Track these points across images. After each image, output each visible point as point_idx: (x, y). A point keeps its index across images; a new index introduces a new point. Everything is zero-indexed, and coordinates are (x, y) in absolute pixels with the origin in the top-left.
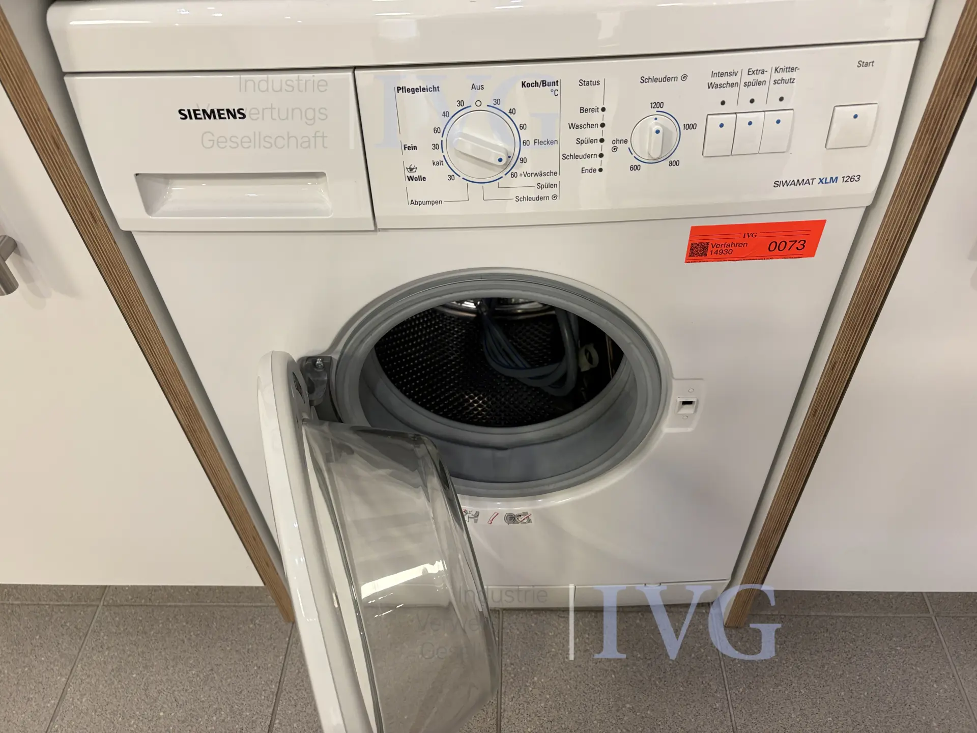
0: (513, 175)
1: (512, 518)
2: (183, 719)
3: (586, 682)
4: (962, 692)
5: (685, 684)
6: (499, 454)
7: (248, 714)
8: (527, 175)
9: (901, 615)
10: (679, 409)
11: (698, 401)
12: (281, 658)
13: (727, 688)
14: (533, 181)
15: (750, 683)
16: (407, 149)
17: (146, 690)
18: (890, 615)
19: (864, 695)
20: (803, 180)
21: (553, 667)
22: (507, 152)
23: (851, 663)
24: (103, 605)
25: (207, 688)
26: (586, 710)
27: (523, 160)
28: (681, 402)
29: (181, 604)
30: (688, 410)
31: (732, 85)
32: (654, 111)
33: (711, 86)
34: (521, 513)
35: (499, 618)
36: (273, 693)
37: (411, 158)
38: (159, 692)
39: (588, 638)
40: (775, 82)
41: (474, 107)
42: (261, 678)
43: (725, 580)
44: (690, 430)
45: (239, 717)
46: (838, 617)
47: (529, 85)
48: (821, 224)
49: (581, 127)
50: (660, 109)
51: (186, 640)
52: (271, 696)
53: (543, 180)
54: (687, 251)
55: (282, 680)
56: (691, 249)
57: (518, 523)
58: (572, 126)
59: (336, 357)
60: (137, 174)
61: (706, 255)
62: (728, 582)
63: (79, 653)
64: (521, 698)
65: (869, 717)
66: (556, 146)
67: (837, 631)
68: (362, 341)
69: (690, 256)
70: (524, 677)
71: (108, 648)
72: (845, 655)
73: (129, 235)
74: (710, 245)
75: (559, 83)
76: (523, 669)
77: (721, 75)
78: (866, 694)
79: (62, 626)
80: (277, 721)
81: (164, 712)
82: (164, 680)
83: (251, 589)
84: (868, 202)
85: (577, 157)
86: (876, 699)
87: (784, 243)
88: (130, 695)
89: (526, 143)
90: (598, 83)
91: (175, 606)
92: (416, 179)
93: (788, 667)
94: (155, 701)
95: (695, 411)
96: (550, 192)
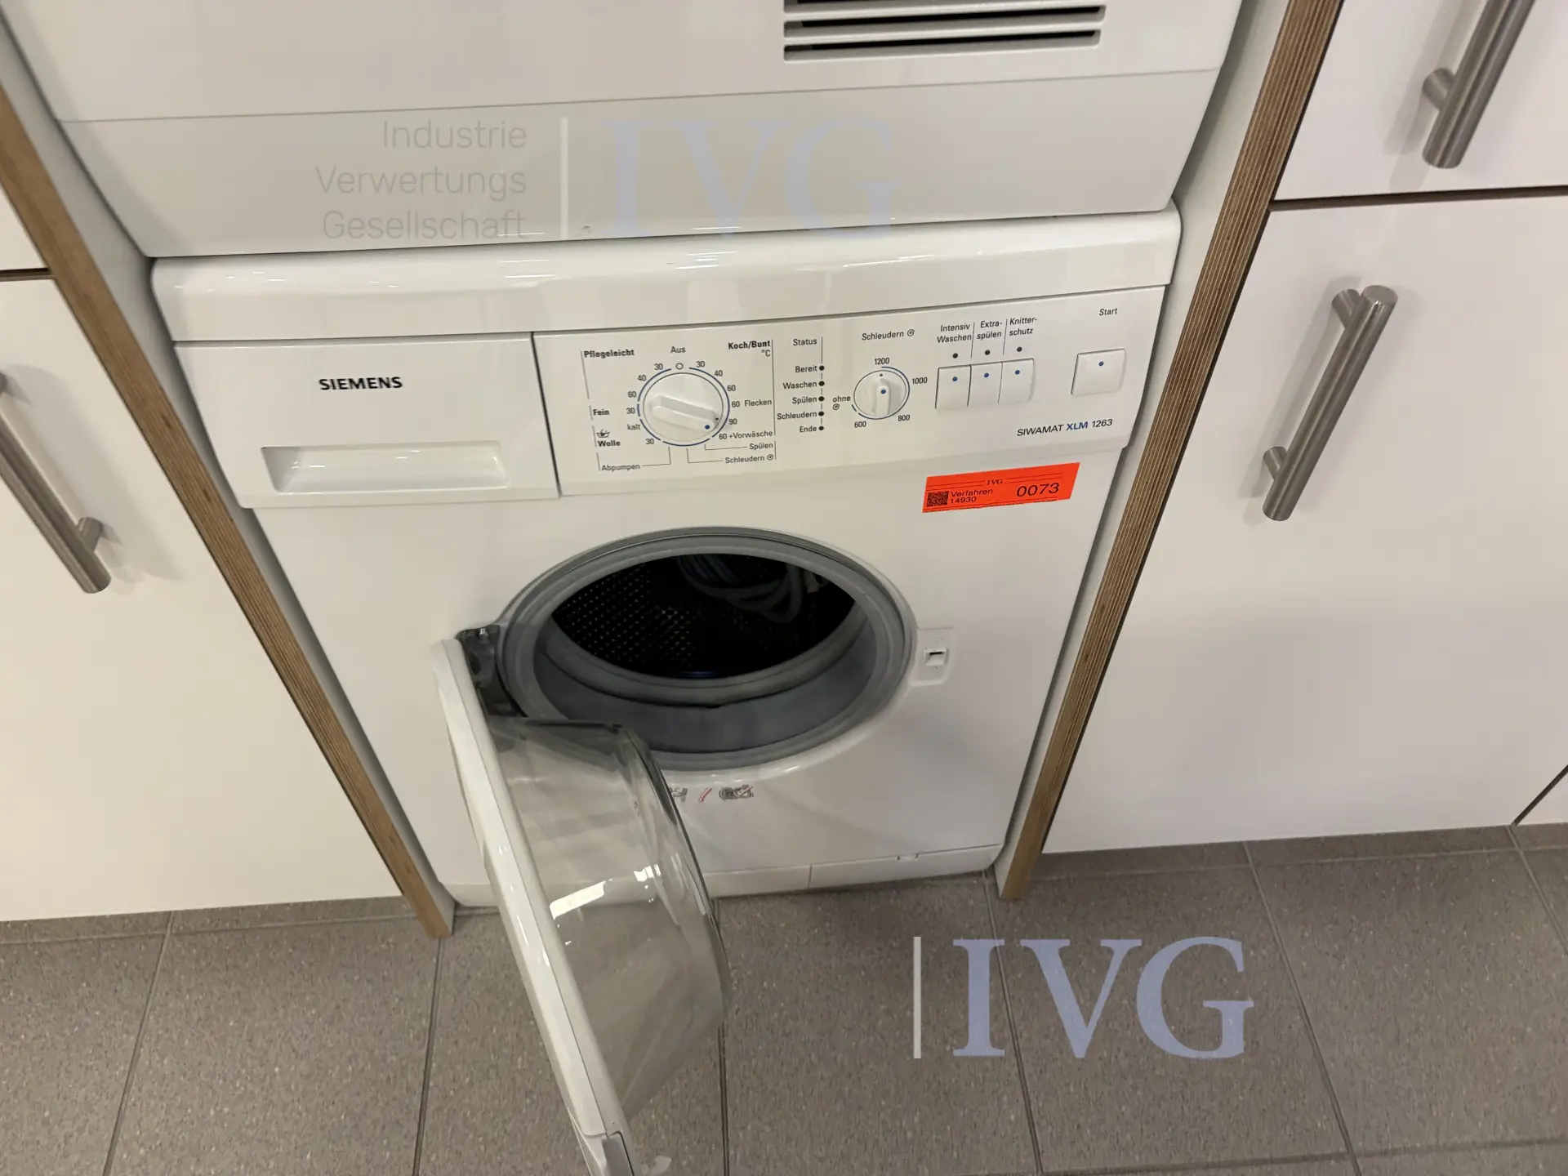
0: (723, 437)
1: (728, 794)
2: (306, 1073)
4: (1283, 955)
5: (952, 974)
6: (709, 713)
7: (394, 1059)
8: (737, 436)
9: (1214, 868)
10: (928, 659)
11: (948, 651)
12: (430, 984)
14: (747, 441)
15: (1031, 966)
16: (597, 414)
17: (250, 1041)
18: (1201, 869)
20: (1050, 427)
22: (714, 414)
24: (171, 934)
25: (334, 1031)
27: (733, 422)
28: (928, 653)
30: (937, 661)
31: (964, 338)
32: (879, 367)
33: (941, 339)
34: (738, 786)
36: (424, 1029)
37: (601, 423)
38: (270, 1041)
40: (1011, 333)
41: (675, 370)
42: (405, 1012)
43: (998, 845)
44: (939, 682)
46: (1137, 876)
47: (736, 346)
48: (1073, 468)
49: (798, 386)
50: (885, 365)
51: (296, 972)
52: (423, 1033)
53: (757, 441)
54: (925, 501)
55: (434, 1013)
56: (928, 499)
57: (737, 798)
58: (786, 386)
59: (504, 625)
60: (264, 448)
61: (946, 504)
62: (1001, 846)
63: (148, 1000)
66: (770, 406)
67: (1138, 894)
69: (928, 506)
71: (189, 991)
73: (250, 514)
74: (950, 495)
75: (770, 344)
76: (748, 973)
77: (952, 328)
81: (280, 1067)
82: (275, 1026)
84: (1125, 445)
85: (794, 416)
87: (1034, 488)
89: (736, 404)
90: (815, 342)
92: (609, 444)
94: (266, 1054)
95: (946, 661)
96: (765, 452)
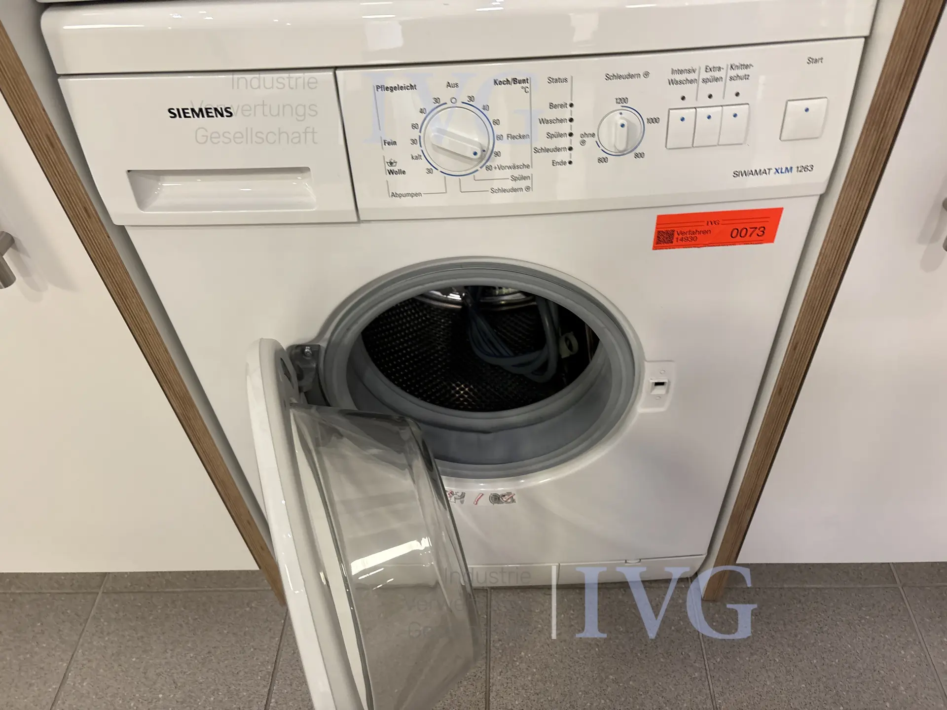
0: (488, 168)
1: (496, 498)
2: (181, 700)
3: (571, 656)
4: (928, 656)
5: (665, 655)
6: (483, 437)
7: (245, 694)
8: (501, 168)
9: (869, 586)
10: (652, 389)
11: (669, 382)
12: (277, 639)
13: (706, 659)
14: (508, 173)
15: (727, 653)
16: (387, 144)
17: (145, 673)
18: (859, 586)
19: (836, 663)
20: (760, 170)
21: (539, 642)
22: (481, 146)
23: (822, 632)
24: (103, 593)
25: (205, 670)
26: (571, 682)
27: (498, 154)
28: (653, 383)
29: (179, 590)
30: (660, 390)
31: (691, 82)
32: (619, 106)
33: (672, 82)
34: (504, 493)
35: (487, 597)
36: (268, 673)
37: (390, 153)
38: (159, 675)
39: (572, 614)
40: (731, 79)
41: (450, 104)
42: (257, 659)
43: (702, 555)
44: (662, 409)
45: (236, 697)
46: (809, 589)
47: (501, 83)
48: (778, 212)
49: (551, 122)
50: (625, 104)
51: (184, 625)
52: (267, 676)
53: (517, 173)
54: (655, 239)
55: (278, 661)
56: (658, 237)
57: (503, 503)
58: (542, 121)
59: (323, 344)
60: (129, 171)
61: (672, 242)
62: (704, 556)
63: (79, 639)
64: (509, 672)
65: (841, 683)
66: (528, 140)
67: (810, 602)
68: (348, 329)
69: (657, 243)
70: (512, 653)
71: (109, 634)
72: (816, 625)
73: (122, 230)
74: (676, 234)
75: (529, 81)
76: (511, 644)
77: (681, 72)
78: (837, 661)
79: (63, 613)
80: (273, 700)
81: (163, 694)
82: (164, 664)
83: (247, 572)
84: (823, 190)
85: (547, 150)
86: (847, 666)
87: (745, 230)
88: (130, 679)
89: (500, 137)
90: (566, 80)
91: (173, 592)
92: (396, 173)
93: (763, 637)
94: (155, 683)
95: (667, 392)
96: (523, 184)
